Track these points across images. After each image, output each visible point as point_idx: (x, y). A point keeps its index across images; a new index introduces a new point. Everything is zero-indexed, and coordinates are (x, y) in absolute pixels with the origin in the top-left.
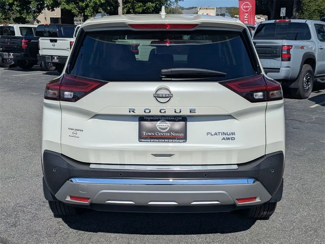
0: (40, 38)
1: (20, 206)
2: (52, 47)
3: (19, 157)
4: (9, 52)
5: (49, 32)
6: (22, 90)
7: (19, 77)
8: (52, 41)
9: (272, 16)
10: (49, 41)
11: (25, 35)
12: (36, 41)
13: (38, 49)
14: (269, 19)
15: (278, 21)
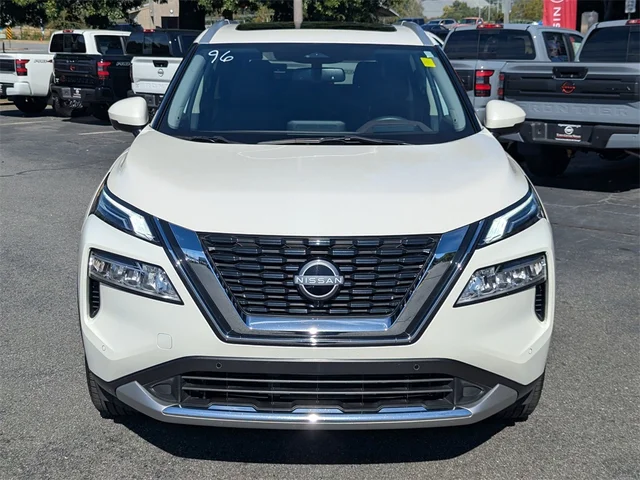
0: (135, 58)
1: (56, 450)
2: (158, 77)
3: (69, 321)
4: (72, 85)
5: (154, 45)
6: (94, 166)
7: (90, 137)
8: (157, 64)
9: (607, 13)
10: (152, 64)
11: (106, 52)
12: (127, 64)
13: (130, 80)
14: (601, 19)
15: (633, 21)
